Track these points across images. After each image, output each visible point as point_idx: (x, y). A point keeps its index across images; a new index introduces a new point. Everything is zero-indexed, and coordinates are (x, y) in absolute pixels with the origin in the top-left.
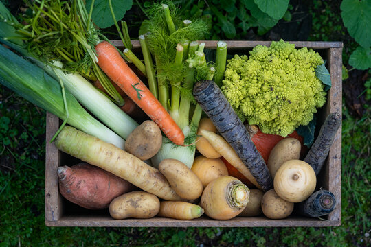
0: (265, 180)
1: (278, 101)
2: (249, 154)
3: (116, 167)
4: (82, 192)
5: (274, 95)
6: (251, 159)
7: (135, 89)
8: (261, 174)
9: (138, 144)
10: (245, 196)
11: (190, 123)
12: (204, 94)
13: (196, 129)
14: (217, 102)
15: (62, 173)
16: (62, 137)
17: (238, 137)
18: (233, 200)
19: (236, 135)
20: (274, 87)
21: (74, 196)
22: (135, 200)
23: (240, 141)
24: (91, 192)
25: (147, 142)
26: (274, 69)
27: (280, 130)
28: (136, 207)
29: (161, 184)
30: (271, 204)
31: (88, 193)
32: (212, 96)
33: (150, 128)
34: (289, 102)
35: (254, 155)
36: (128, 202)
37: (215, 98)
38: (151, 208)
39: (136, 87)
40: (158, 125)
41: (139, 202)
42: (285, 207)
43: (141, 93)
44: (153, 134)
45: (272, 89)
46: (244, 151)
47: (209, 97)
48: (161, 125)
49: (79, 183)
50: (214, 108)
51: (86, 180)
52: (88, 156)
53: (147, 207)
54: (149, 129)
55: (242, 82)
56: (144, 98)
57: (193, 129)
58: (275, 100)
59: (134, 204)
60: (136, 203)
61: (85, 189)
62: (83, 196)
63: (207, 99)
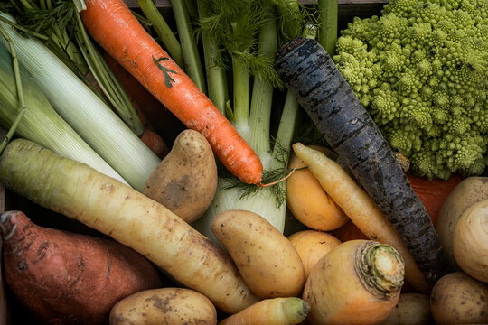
0: (433, 256)
1: (448, 73)
2: (397, 191)
3: (121, 215)
4: (50, 266)
5: (437, 63)
6: (400, 201)
7: (160, 67)
8: (424, 238)
9: (168, 180)
10: (394, 269)
11: (272, 147)
12: (297, 54)
13: (286, 157)
14: (323, 73)
15: (8, 219)
16: (10, 153)
17: (372, 149)
18: (369, 272)
19: (367, 146)
20: (437, 49)
21: (33, 277)
22: (164, 298)
23: (377, 160)
24: (70, 271)
25: (185, 171)
26: (434, 21)
27: (455, 152)
28: (165, 311)
29: (216, 264)
30: (452, 293)
31: (63, 272)
32: (313, 58)
33: (192, 138)
34: (470, 67)
35: (407, 194)
36: (148, 300)
37: (321, 64)
38: (198, 316)
39: (162, 64)
40: (209, 140)
41: (171, 301)
42: (482, 298)
43: (172, 75)
44: (198, 150)
45: (433, 54)
46: (386, 183)
47: (308, 60)
48: (214, 139)
49: (44, 246)
50: (319, 84)
51: (59, 243)
52: (63, 191)
53: (188, 311)
54: (189, 140)
55: (372, 54)
56: (179, 86)
57: (280, 158)
58: (440, 73)
59: (162, 306)
60: (167, 302)
61: (57, 260)
62: (52, 277)
63: (305, 64)
